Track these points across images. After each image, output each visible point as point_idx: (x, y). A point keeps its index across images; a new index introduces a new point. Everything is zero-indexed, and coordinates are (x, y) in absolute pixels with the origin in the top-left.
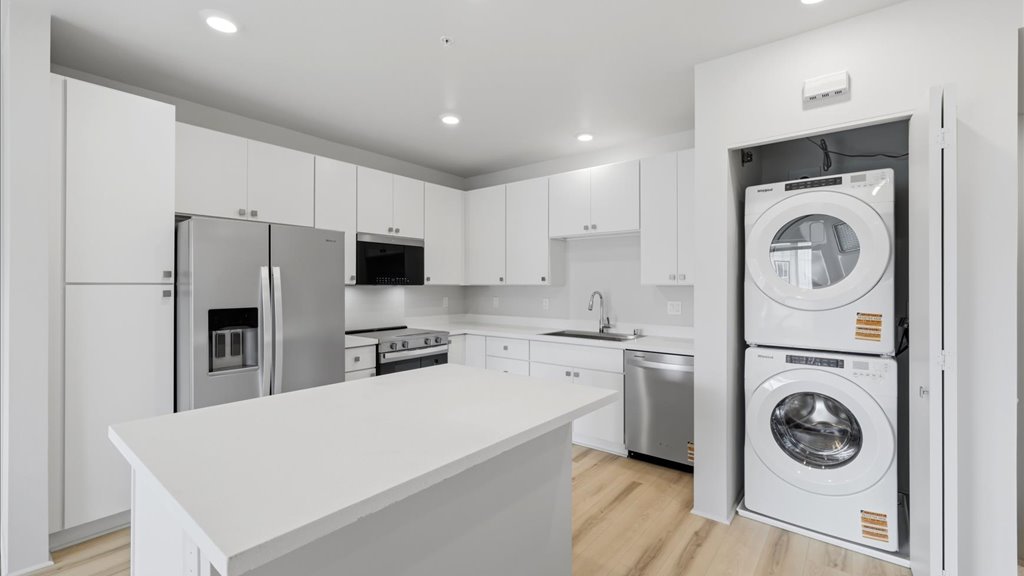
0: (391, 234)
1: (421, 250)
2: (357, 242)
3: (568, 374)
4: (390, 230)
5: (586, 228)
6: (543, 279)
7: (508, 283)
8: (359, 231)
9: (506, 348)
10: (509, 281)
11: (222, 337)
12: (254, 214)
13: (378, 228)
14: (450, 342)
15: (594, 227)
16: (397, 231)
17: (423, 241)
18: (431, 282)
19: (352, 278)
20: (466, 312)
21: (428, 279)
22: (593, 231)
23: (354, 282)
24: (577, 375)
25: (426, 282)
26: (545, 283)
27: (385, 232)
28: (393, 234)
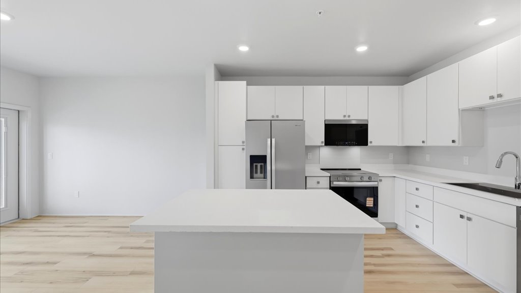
0: (345, 118)
1: (366, 125)
2: (325, 124)
3: (462, 217)
4: (345, 116)
5: (492, 98)
6: (453, 141)
7: (428, 145)
8: (326, 118)
9: (417, 189)
10: (429, 143)
11: (256, 166)
12: (277, 116)
13: (337, 116)
14: (381, 180)
15: (500, 96)
16: (349, 116)
17: (367, 121)
18: (373, 144)
19: (322, 142)
20: (408, 163)
21: (371, 142)
22: (499, 99)
23: (324, 144)
24: (469, 219)
25: (369, 144)
26: (456, 144)
27: (342, 118)
28: (347, 118)
